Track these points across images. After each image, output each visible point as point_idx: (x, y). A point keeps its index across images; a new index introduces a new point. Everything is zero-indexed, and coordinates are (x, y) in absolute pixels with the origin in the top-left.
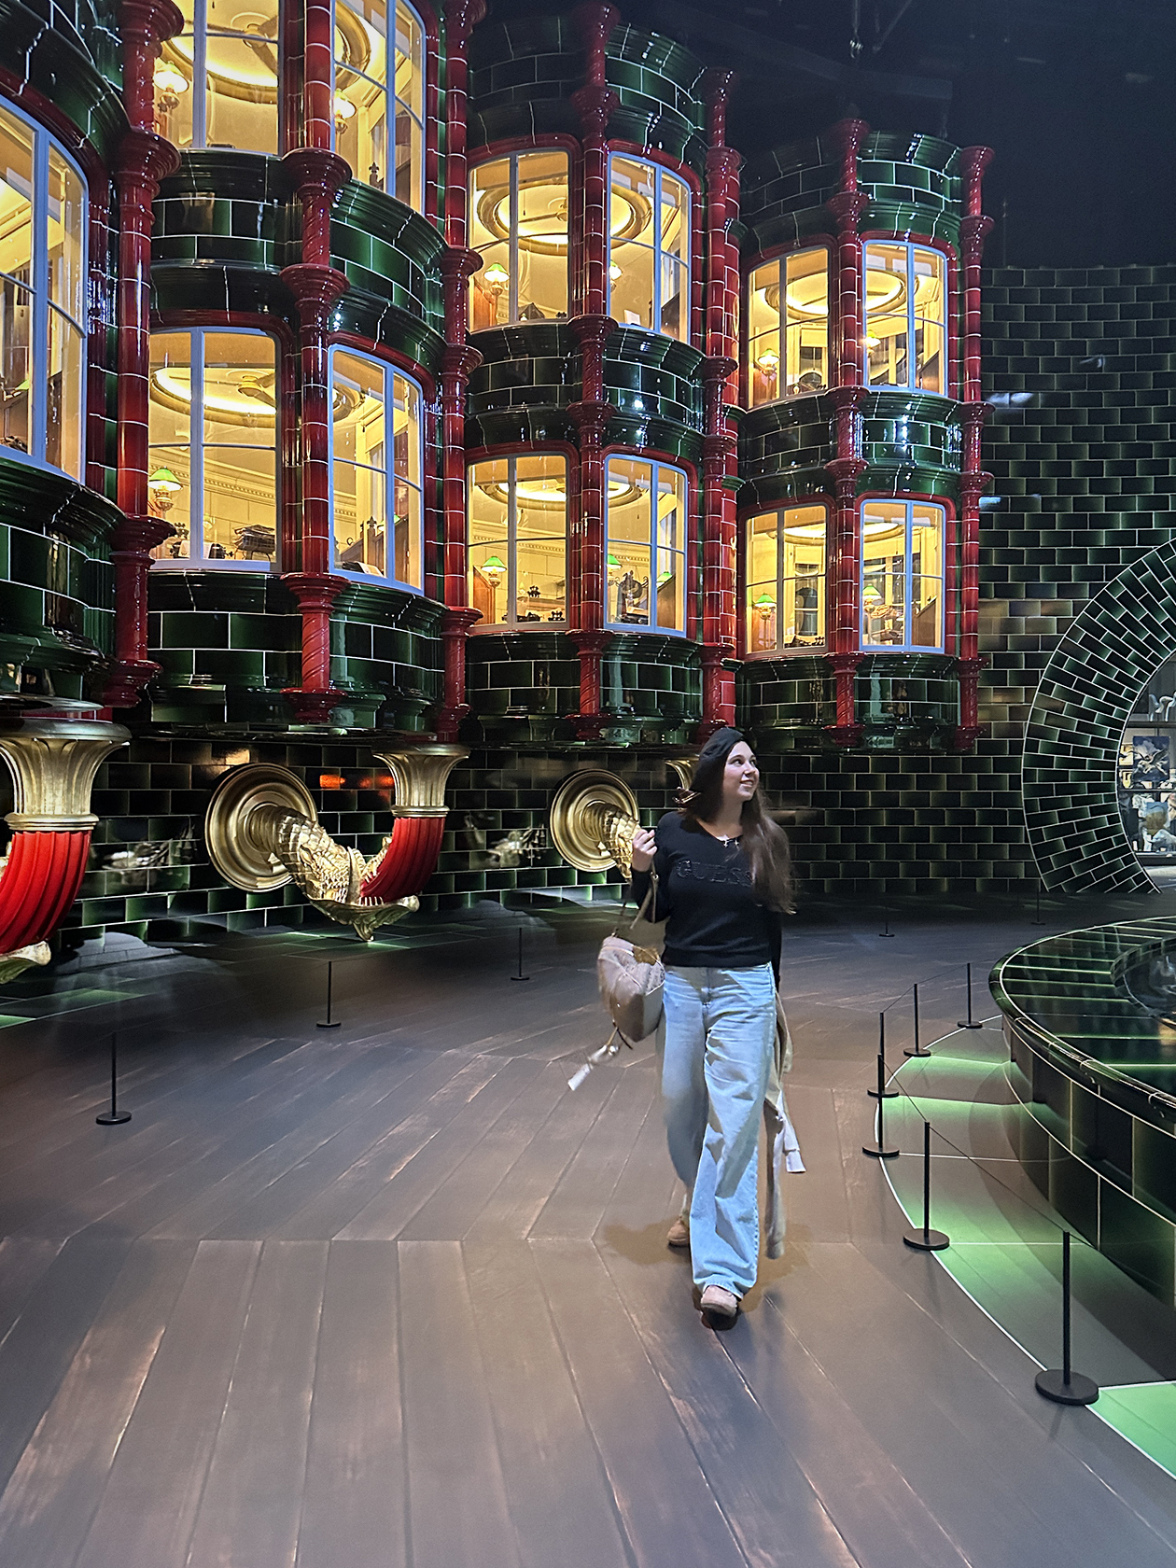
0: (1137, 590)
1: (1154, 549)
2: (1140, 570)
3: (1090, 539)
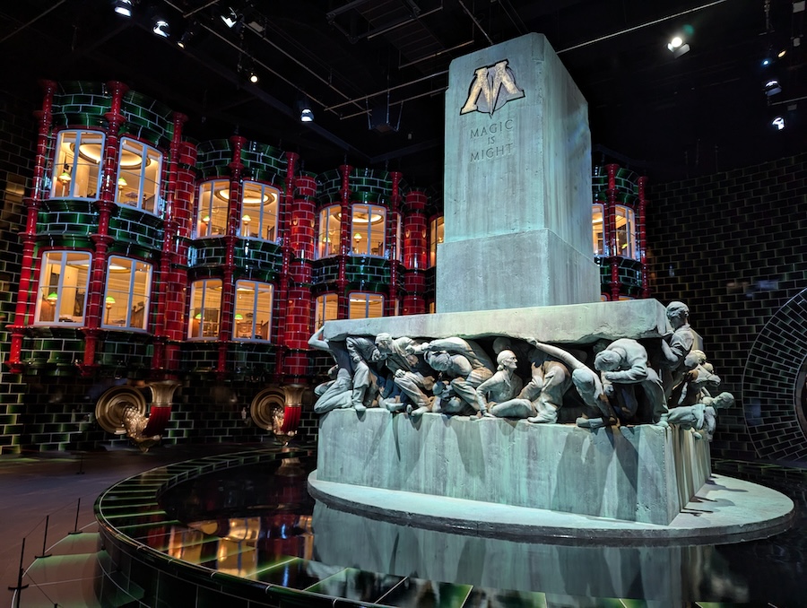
0: (798, 309)
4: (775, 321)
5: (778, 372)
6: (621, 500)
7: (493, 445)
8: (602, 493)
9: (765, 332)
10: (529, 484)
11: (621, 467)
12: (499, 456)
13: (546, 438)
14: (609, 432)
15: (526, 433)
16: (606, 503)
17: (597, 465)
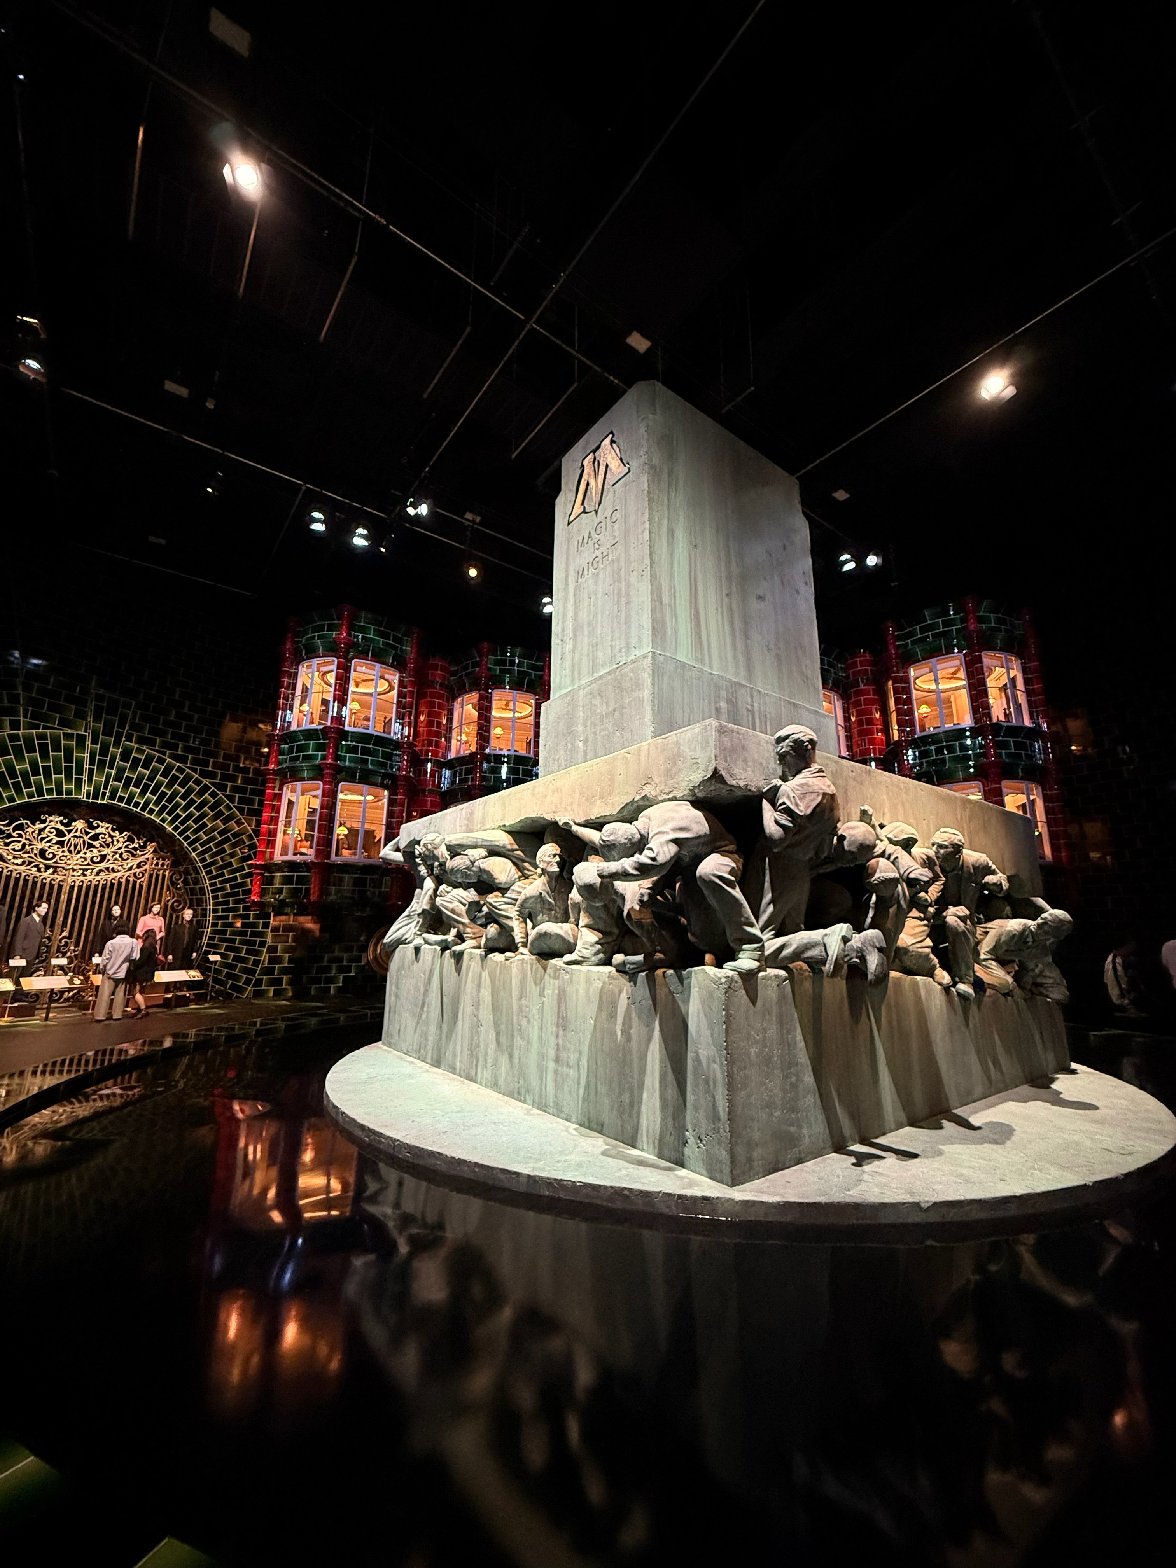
6: (664, 1119)
7: (523, 1001)
8: (640, 1102)
10: (556, 1072)
11: (664, 1052)
12: (529, 1021)
13: (577, 991)
14: (651, 981)
15: (556, 982)
16: (644, 1123)
17: (634, 1044)
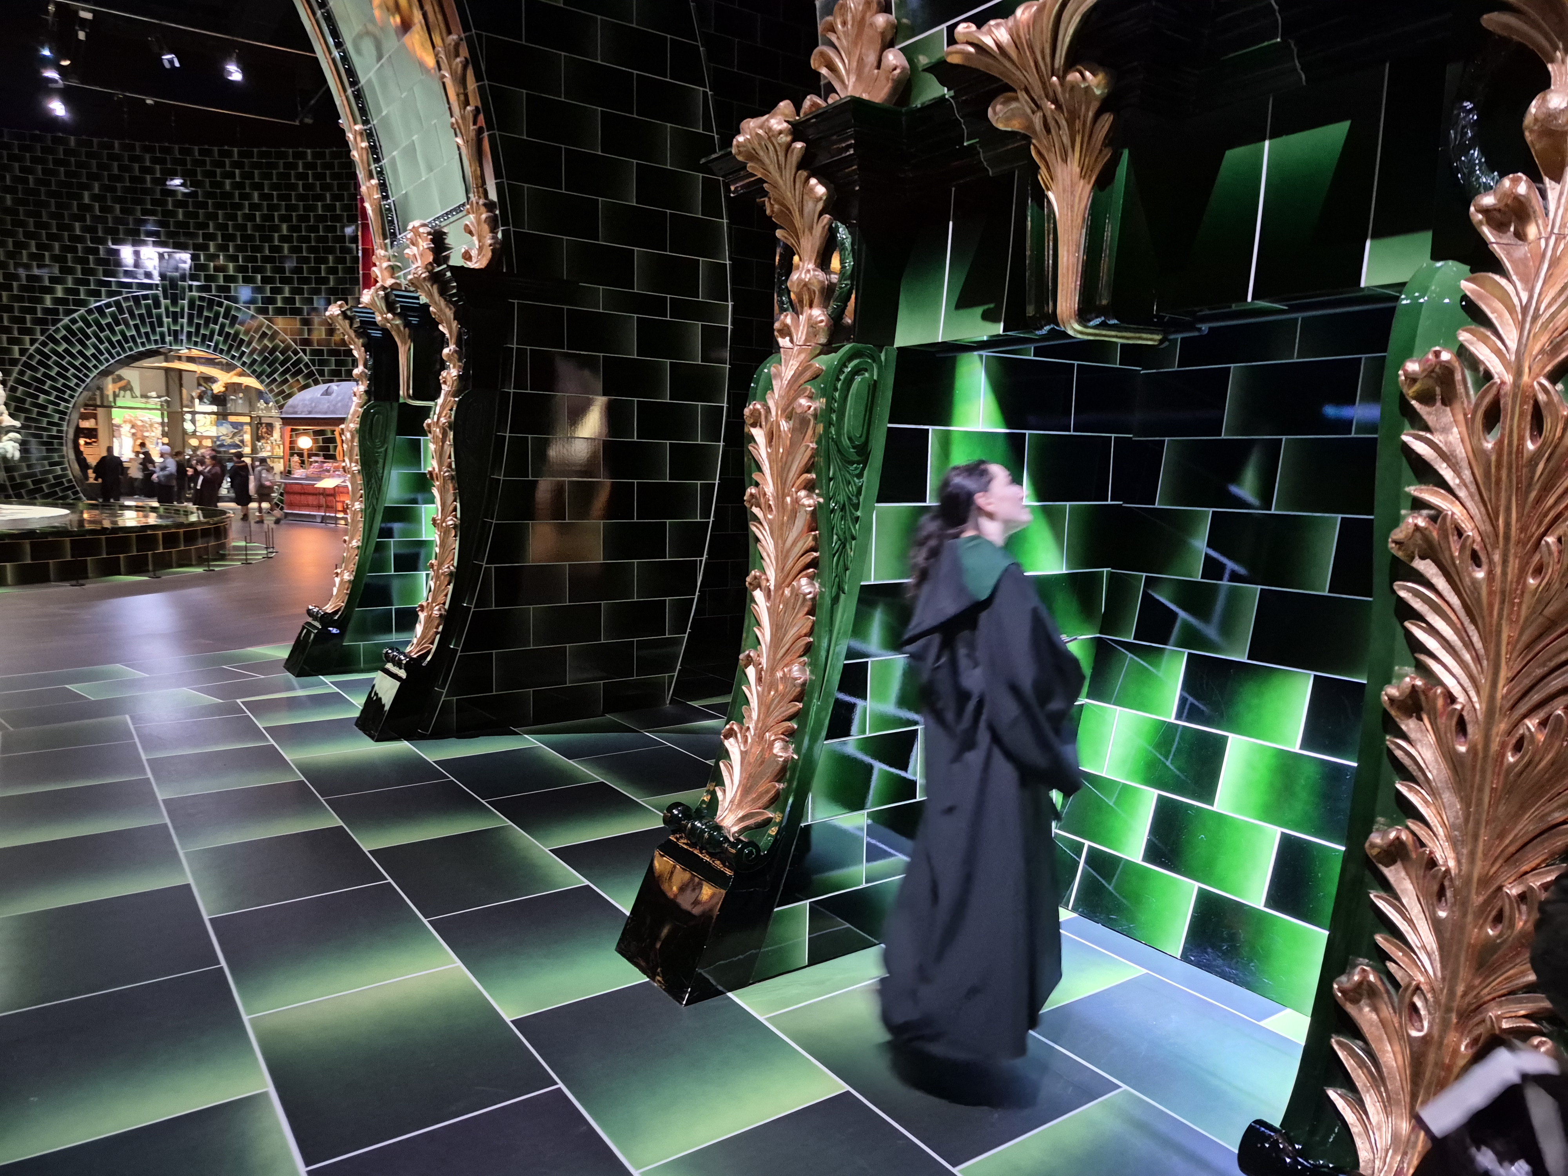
0: (74, 334)
1: (82, 311)
2: (74, 321)
3: (41, 301)
4: (44, 344)
5: (46, 408)
9: (31, 357)
